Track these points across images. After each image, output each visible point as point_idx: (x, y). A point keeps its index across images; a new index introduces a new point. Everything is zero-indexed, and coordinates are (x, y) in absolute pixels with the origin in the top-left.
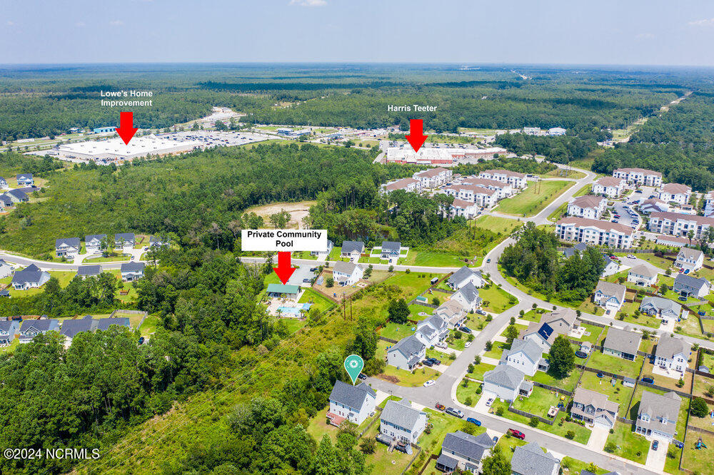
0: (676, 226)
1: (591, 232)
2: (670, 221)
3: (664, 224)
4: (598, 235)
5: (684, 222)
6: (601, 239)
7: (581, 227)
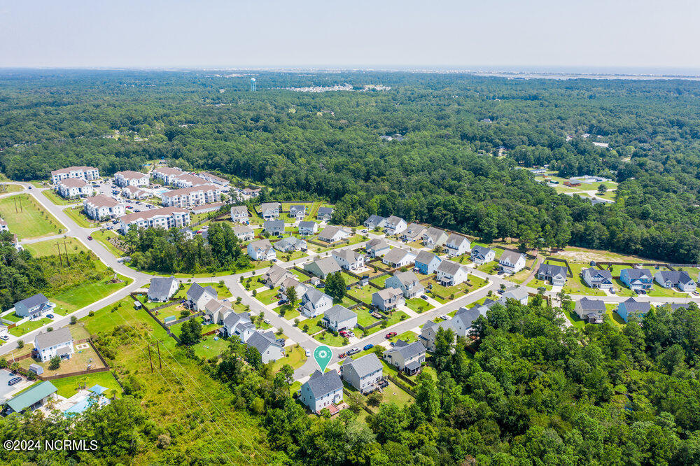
0: (190, 198)
1: (160, 220)
2: (185, 196)
3: (182, 199)
4: (166, 221)
5: (194, 194)
6: (169, 223)
7: (150, 219)
